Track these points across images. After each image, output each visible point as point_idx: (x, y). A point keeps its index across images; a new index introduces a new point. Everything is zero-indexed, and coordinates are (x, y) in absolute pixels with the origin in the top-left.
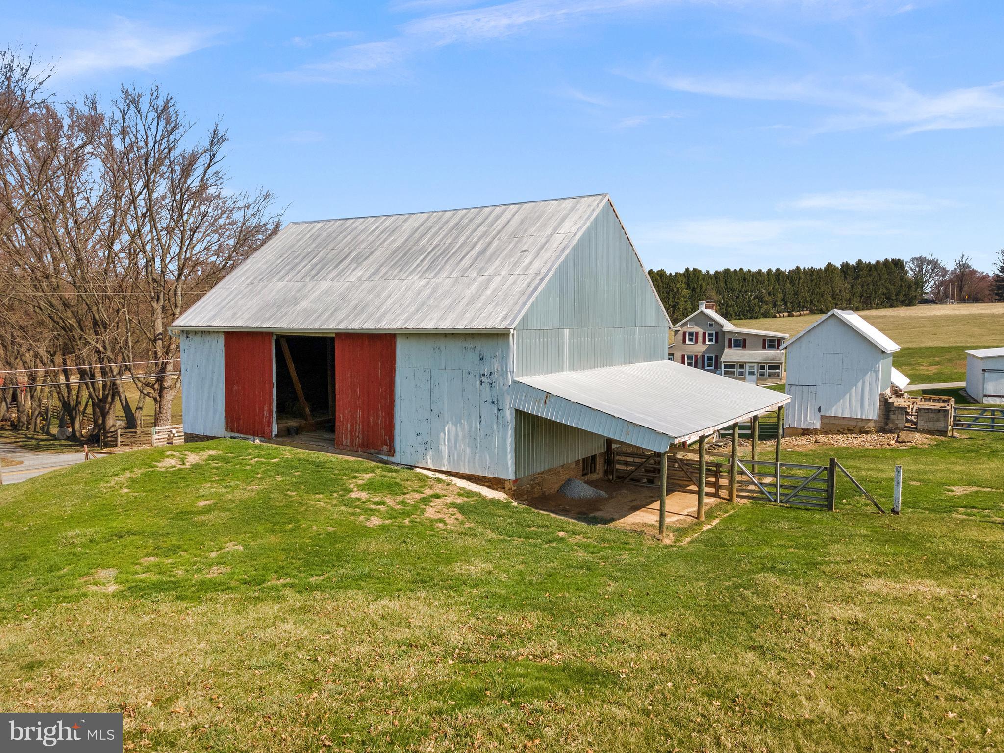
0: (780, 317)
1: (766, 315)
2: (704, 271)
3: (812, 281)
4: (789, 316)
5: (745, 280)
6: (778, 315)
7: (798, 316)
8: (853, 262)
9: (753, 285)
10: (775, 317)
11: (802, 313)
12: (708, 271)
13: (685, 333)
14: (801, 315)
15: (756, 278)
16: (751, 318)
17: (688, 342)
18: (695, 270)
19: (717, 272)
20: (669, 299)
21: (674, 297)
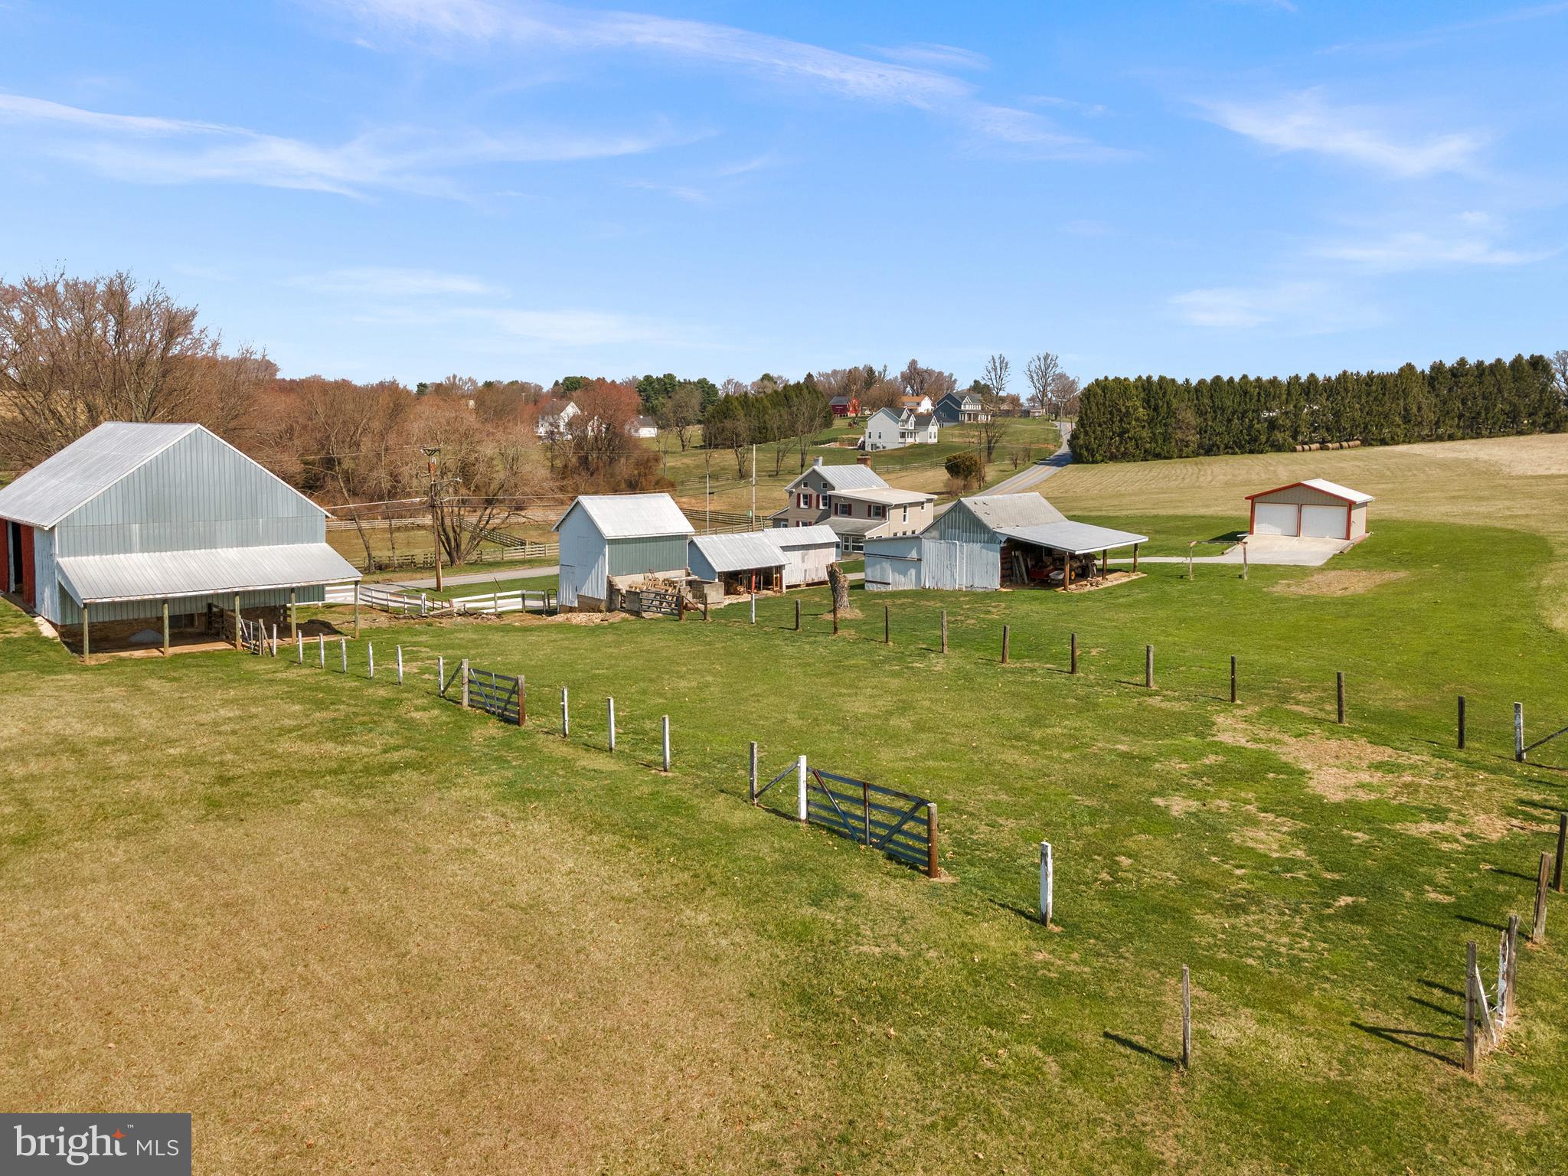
0: (1303, 450)
1: (1278, 448)
2: (1180, 381)
3: (1368, 395)
4: (1321, 449)
5: (1246, 393)
6: (1299, 448)
7: (1337, 449)
8: (1450, 362)
9: (1259, 400)
10: (1294, 450)
11: (1345, 444)
12: (1187, 380)
13: (799, 495)
14: (1341, 447)
15: (1267, 390)
16: (1251, 452)
17: (802, 505)
18: (1162, 379)
19: (1202, 382)
20: (1113, 422)
21: (1121, 421)
